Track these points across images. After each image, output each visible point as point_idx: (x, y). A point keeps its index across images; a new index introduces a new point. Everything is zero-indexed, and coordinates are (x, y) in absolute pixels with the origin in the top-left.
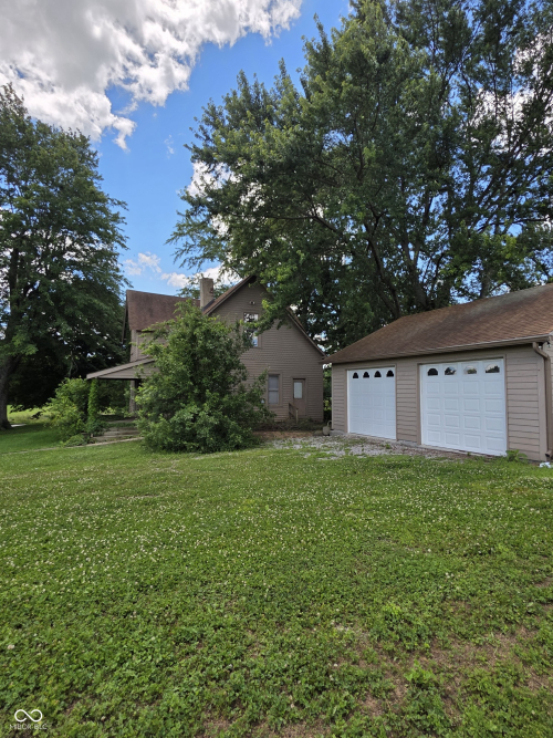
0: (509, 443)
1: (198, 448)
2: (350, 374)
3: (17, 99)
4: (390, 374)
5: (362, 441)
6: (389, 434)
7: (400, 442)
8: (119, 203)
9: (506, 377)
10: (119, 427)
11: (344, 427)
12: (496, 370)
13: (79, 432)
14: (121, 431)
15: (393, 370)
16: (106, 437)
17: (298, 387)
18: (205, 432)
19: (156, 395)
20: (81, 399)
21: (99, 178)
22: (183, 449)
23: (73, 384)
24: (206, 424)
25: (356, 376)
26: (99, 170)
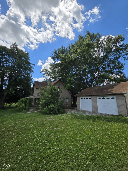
0: (118, 112)
1: (54, 114)
2: (81, 98)
3: (16, 45)
4: (90, 98)
5: (85, 112)
6: (91, 110)
7: (93, 112)
8: (33, 65)
9: (117, 100)
10: (33, 108)
11: (80, 108)
12: (114, 98)
13: (24, 110)
14: (33, 109)
15: (91, 98)
16: (30, 111)
17: (67, 100)
18: (56, 110)
19: (45, 102)
20: (25, 102)
21: (30, 60)
22: (51, 114)
23: (23, 99)
24: (56, 108)
25: (82, 99)
26: (30, 59)
